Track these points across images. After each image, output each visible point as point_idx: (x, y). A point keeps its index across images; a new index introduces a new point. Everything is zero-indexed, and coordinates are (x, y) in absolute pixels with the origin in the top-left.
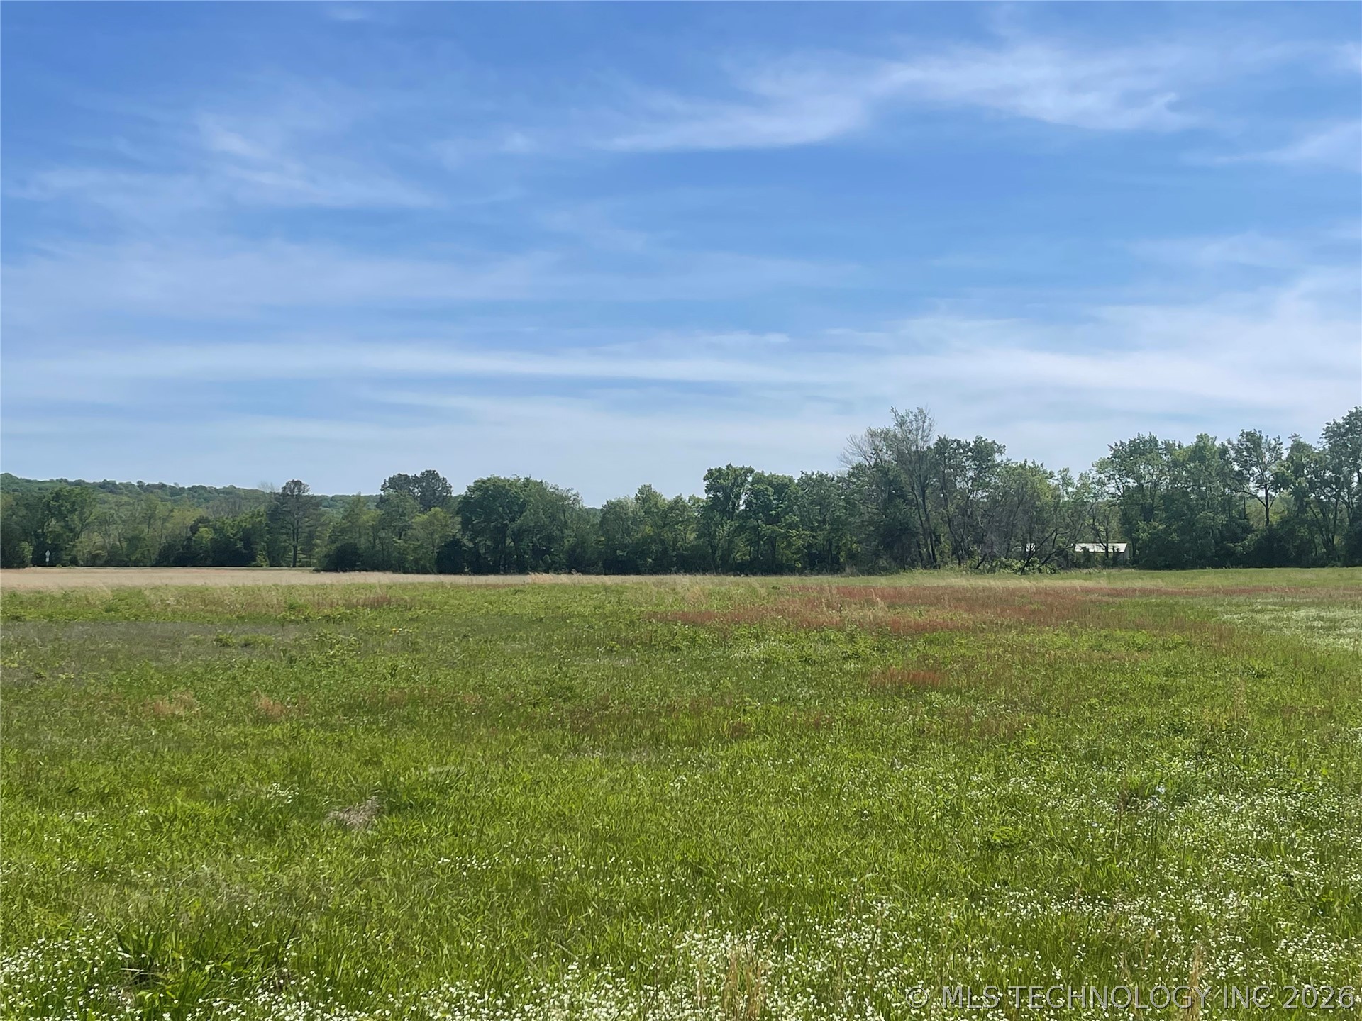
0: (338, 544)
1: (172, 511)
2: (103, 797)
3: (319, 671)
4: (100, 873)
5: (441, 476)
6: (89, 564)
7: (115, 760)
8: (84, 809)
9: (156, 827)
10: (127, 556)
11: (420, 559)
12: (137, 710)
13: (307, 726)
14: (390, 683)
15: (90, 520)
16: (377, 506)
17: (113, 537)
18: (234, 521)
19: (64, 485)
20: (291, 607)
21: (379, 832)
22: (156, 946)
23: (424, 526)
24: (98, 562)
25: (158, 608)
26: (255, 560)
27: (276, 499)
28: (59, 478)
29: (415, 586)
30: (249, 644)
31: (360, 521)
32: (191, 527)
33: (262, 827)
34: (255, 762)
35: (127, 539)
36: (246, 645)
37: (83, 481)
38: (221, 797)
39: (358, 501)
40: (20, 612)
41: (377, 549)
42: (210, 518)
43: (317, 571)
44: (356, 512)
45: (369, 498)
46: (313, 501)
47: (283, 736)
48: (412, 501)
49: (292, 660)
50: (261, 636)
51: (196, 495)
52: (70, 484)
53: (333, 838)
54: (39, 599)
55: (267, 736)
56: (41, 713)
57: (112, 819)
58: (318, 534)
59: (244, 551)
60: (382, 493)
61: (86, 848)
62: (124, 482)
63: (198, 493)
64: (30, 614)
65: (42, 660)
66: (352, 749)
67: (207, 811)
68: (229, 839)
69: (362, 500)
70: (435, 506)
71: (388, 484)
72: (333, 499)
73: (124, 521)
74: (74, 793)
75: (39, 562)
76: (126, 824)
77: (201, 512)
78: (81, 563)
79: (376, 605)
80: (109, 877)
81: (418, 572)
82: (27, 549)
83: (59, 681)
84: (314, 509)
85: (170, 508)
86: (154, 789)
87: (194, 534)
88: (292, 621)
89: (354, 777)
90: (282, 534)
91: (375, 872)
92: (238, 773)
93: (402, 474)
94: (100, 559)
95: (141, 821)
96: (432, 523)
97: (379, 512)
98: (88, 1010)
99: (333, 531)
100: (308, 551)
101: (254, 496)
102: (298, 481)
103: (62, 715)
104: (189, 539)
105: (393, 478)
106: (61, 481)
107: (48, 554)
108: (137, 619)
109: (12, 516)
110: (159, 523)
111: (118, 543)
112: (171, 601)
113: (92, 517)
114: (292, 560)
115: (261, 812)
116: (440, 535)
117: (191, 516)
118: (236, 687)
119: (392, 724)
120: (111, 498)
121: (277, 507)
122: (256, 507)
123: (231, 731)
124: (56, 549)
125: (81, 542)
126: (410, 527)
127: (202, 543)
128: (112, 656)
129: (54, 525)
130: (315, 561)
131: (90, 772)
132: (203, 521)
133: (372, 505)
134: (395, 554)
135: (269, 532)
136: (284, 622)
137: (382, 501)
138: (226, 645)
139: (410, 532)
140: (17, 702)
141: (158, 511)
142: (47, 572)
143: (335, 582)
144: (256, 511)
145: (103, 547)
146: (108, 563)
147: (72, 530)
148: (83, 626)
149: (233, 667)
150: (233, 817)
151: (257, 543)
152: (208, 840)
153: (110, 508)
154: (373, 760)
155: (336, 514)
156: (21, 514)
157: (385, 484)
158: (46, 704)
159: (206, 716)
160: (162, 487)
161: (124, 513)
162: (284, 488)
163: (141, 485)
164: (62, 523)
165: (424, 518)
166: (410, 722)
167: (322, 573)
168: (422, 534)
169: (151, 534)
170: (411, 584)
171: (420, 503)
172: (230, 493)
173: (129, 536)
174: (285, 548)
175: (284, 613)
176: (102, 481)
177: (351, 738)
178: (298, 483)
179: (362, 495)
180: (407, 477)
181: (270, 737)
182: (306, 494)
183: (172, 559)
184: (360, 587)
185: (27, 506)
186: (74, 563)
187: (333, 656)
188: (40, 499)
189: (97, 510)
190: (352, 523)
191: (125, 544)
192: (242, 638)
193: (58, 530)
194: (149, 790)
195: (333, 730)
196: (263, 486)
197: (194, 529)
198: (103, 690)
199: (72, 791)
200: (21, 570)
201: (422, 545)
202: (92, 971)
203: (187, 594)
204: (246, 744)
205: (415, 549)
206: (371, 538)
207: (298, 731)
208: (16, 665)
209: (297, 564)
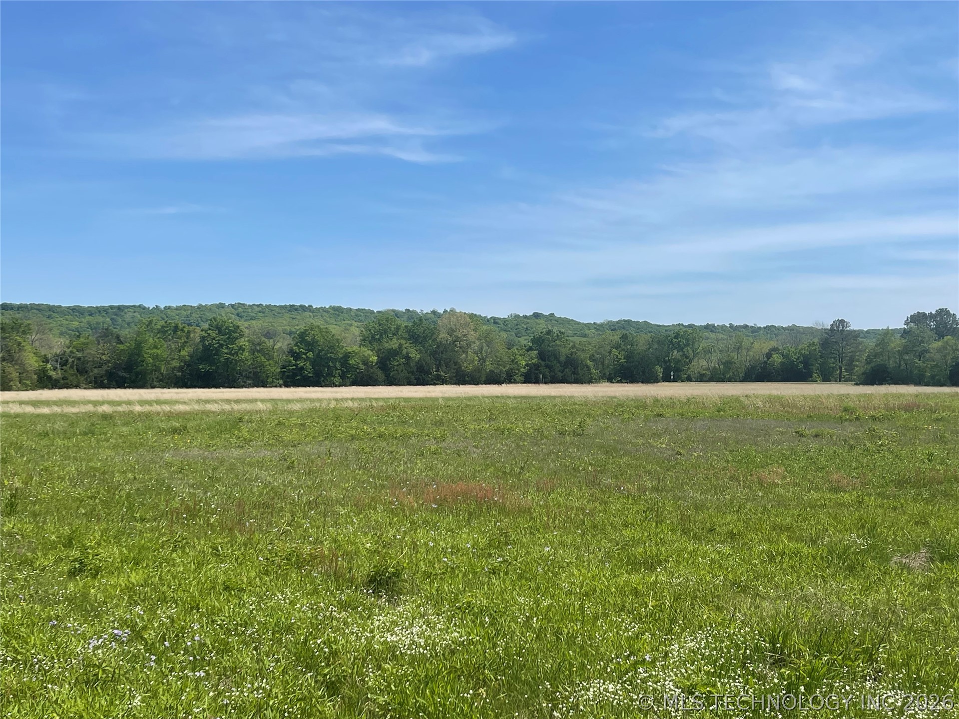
0: (873, 365)
1: (752, 343)
2: (732, 536)
3: (873, 455)
4: (738, 588)
5: (952, 312)
6: (699, 380)
7: (738, 511)
8: (722, 542)
9: (772, 559)
10: (723, 374)
11: (936, 375)
12: (747, 478)
13: (870, 495)
14: (927, 466)
15: (699, 351)
16: (902, 336)
17: (714, 361)
18: (796, 349)
19: (681, 327)
20: (846, 410)
21: (935, 573)
22: (785, 639)
23: (939, 350)
24: (704, 379)
25: (751, 408)
26: (811, 377)
27: (826, 333)
28: (678, 323)
29: (936, 396)
30: (819, 436)
31: (889, 348)
32: (766, 354)
33: (846, 564)
34: (835, 518)
35: (723, 363)
36: (816, 436)
37: (694, 325)
38: (814, 542)
39: (887, 333)
40: (662, 411)
41: (902, 368)
42: (780, 348)
43: (857, 384)
44: (886, 341)
45: (895, 331)
46: (854, 334)
47: (852, 501)
48: (929, 333)
49: (852, 447)
50: (826, 430)
51: (769, 332)
52: (685, 326)
53: (900, 576)
54: (672, 403)
55: (840, 500)
56: (684, 478)
57: (742, 551)
58: (857, 358)
59: (803, 370)
60: (905, 327)
61: (727, 569)
62: (721, 324)
63: (770, 330)
64: (668, 412)
65: (681, 443)
66: (904, 513)
67: (805, 550)
68: (824, 572)
69: (890, 332)
70: (947, 336)
71: (909, 320)
72: (868, 332)
73: (721, 351)
74: (713, 532)
75: (667, 379)
76: (750, 555)
77: (773, 344)
78: (694, 379)
79: (908, 408)
80: (744, 589)
81: (934, 385)
82: (659, 370)
83: (693, 457)
84: (854, 340)
85: (752, 341)
86: (766, 533)
87: (768, 359)
88: (846, 420)
89: (909, 533)
90: (831, 358)
91: (936, 603)
92: (823, 525)
93: (921, 312)
94: (706, 377)
95: (761, 554)
96: (945, 348)
97: (904, 341)
98: (749, 677)
99: (868, 356)
100: (850, 369)
101: (809, 331)
102: (842, 320)
103: (697, 479)
104: (765, 362)
105: (914, 315)
106: (679, 325)
107: (672, 373)
108: (738, 417)
109: (649, 349)
110: (744, 352)
111: (717, 366)
112: (760, 404)
113: (701, 348)
114: (838, 376)
115: (844, 553)
116: (952, 357)
117: (766, 347)
118: (814, 465)
119: (934, 496)
120: (712, 335)
121: (826, 339)
122: (811, 340)
123: (814, 495)
124: (677, 370)
125: (693, 366)
126: (927, 351)
127: (774, 365)
128: (725, 441)
129: (676, 354)
130: (855, 377)
131: (722, 518)
132: (775, 350)
133: (898, 336)
134: (916, 372)
135: (821, 357)
136: (841, 420)
137: (905, 333)
138: (802, 435)
139: (927, 355)
140: (668, 470)
141: (743, 343)
142: (673, 386)
143: (874, 392)
144: (812, 342)
145: (708, 369)
146: (711, 379)
147: (687, 358)
148: (704, 421)
149: (810, 451)
150: (824, 555)
151: (813, 365)
152: (809, 571)
153: (712, 342)
154: (922, 522)
155: (871, 343)
156: (655, 347)
157: (907, 320)
158: (686, 471)
159: (796, 485)
160: (746, 327)
161: (721, 346)
162: (832, 325)
163: (731, 325)
164: (681, 353)
165: (940, 344)
166: (946, 495)
167: (861, 386)
168: (938, 356)
169: (739, 359)
170: (932, 394)
171: (936, 333)
172: (792, 329)
173: (724, 361)
174: (833, 368)
175: (841, 414)
176: (706, 324)
177: (902, 504)
178: (842, 322)
179: (890, 328)
180: (924, 314)
181: (842, 501)
182: (848, 329)
183: (754, 376)
184: (894, 396)
185: (659, 342)
186: (689, 379)
187: (881, 445)
188: (667, 337)
189: (703, 344)
190: (883, 349)
191: (722, 367)
192: (813, 431)
193: (679, 357)
194: (762, 533)
195: (888, 498)
196: (816, 324)
197: (769, 355)
198: (723, 464)
199: (712, 530)
200: (655, 384)
201: (937, 364)
202: (745, 652)
203: (770, 400)
204: (825, 505)
205: (932, 367)
206: (897, 360)
207: (862, 498)
208: (664, 446)
209: (842, 379)
